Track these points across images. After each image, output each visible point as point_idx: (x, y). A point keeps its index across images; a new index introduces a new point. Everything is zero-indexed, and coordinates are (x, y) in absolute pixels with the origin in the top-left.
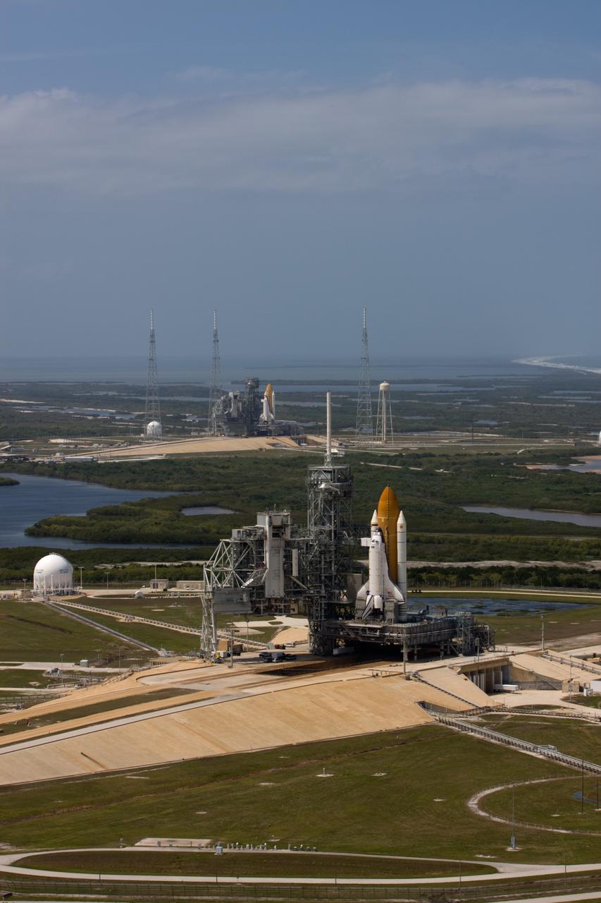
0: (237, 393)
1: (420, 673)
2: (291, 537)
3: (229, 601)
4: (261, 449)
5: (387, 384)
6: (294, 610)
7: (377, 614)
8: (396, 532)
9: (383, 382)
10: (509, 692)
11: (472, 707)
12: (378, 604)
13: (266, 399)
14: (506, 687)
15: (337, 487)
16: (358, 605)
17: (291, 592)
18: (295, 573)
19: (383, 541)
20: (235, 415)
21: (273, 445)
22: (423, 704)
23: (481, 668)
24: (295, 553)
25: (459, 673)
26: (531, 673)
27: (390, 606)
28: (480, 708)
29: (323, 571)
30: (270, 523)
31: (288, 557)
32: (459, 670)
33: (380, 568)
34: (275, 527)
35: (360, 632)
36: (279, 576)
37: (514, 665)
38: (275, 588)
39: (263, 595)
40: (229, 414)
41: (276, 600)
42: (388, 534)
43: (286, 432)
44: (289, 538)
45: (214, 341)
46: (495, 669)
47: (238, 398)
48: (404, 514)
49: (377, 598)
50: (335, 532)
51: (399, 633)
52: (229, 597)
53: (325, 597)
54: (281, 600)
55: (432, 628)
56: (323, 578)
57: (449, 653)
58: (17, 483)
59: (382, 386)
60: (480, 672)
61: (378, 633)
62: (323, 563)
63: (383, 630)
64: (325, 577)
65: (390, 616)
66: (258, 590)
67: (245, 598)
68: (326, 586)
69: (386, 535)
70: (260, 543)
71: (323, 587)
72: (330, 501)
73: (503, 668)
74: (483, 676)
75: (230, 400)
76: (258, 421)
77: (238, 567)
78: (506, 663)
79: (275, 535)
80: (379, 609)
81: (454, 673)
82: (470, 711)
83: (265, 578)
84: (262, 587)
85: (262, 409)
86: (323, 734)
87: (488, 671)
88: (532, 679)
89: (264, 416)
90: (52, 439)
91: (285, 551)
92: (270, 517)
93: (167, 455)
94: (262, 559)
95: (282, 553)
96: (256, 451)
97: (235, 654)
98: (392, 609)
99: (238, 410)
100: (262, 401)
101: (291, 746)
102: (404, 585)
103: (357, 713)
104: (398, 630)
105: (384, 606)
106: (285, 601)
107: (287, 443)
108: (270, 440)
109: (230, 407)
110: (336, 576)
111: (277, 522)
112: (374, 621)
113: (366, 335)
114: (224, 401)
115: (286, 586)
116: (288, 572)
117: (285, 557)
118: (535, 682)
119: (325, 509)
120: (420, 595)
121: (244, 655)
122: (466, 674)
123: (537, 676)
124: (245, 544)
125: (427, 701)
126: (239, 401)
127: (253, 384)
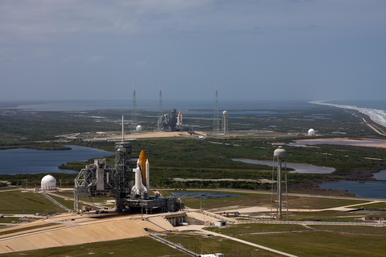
0: (167, 115)
1: (149, 218)
2: (106, 168)
3: (82, 191)
4: (175, 137)
5: (226, 112)
6: (108, 195)
7: (137, 196)
8: (145, 167)
9: (224, 111)
10: (185, 225)
11: (164, 230)
12: (138, 193)
13: (178, 117)
14: (184, 224)
16: (132, 193)
17: (106, 188)
18: (108, 181)
19: (140, 170)
20: (166, 123)
21: (180, 135)
22: (146, 229)
23: (174, 216)
24: (108, 174)
25: (165, 218)
26: (194, 219)
27: (142, 194)
28: (168, 231)
29: (119, 181)
30: (98, 163)
31: (105, 175)
32: (165, 217)
33: (139, 180)
34: (100, 165)
35: (131, 203)
36: (102, 182)
37: (188, 216)
38: (101, 187)
39: (96, 189)
40: (164, 123)
41: (101, 191)
42: (142, 167)
43: (187, 130)
44: (105, 169)
45: (160, 95)
46: (180, 217)
47: (168, 117)
49: (138, 191)
50: (124, 166)
51: (144, 203)
52: (83, 190)
53: (120, 190)
54: (103, 191)
55: (158, 201)
56: (119, 183)
57: (165, 211)
58: (70, 149)
59: (224, 112)
60: (173, 218)
61: (137, 204)
62: (119, 178)
63: (139, 202)
64: (120, 183)
65: (142, 197)
66: (94, 188)
67: (89, 190)
68: (121, 186)
69: (141, 168)
70: (95, 170)
71: (119, 186)
72: (123, 155)
73: (183, 217)
74: (175, 220)
75: (165, 117)
76: (175, 126)
77: (87, 179)
78: (184, 215)
79: (100, 168)
80: (138, 195)
81: (163, 218)
82: (163, 232)
83: (96, 183)
84: (96, 187)
85: (177, 121)
86: (103, 239)
87: (177, 218)
88: (194, 221)
89: (178, 124)
90: (98, 132)
91: (104, 173)
92: (98, 161)
93: (137, 138)
94: (95, 176)
95: (103, 174)
96: (173, 137)
97: (87, 211)
98: (143, 195)
99: (168, 121)
100: (177, 118)
101: (89, 244)
102: (148, 186)
103: (119, 232)
104: (144, 202)
105: (140, 194)
106: (105, 192)
107: (186, 134)
108: (179, 133)
109: (165, 120)
110: (125, 183)
111: (101, 163)
112: (136, 199)
113: (217, 92)
114: (162, 118)
115: (105, 186)
116: (105, 181)
117: (104, 175)
118: (195, 222)
119: (121, 158)
120: (186, 191)
121: (91, 212)
122: (167, 219)
123: (196, 220)
124: (90, 171)
125: (148, 228)
126: (168, 118)
127: (174, 111)
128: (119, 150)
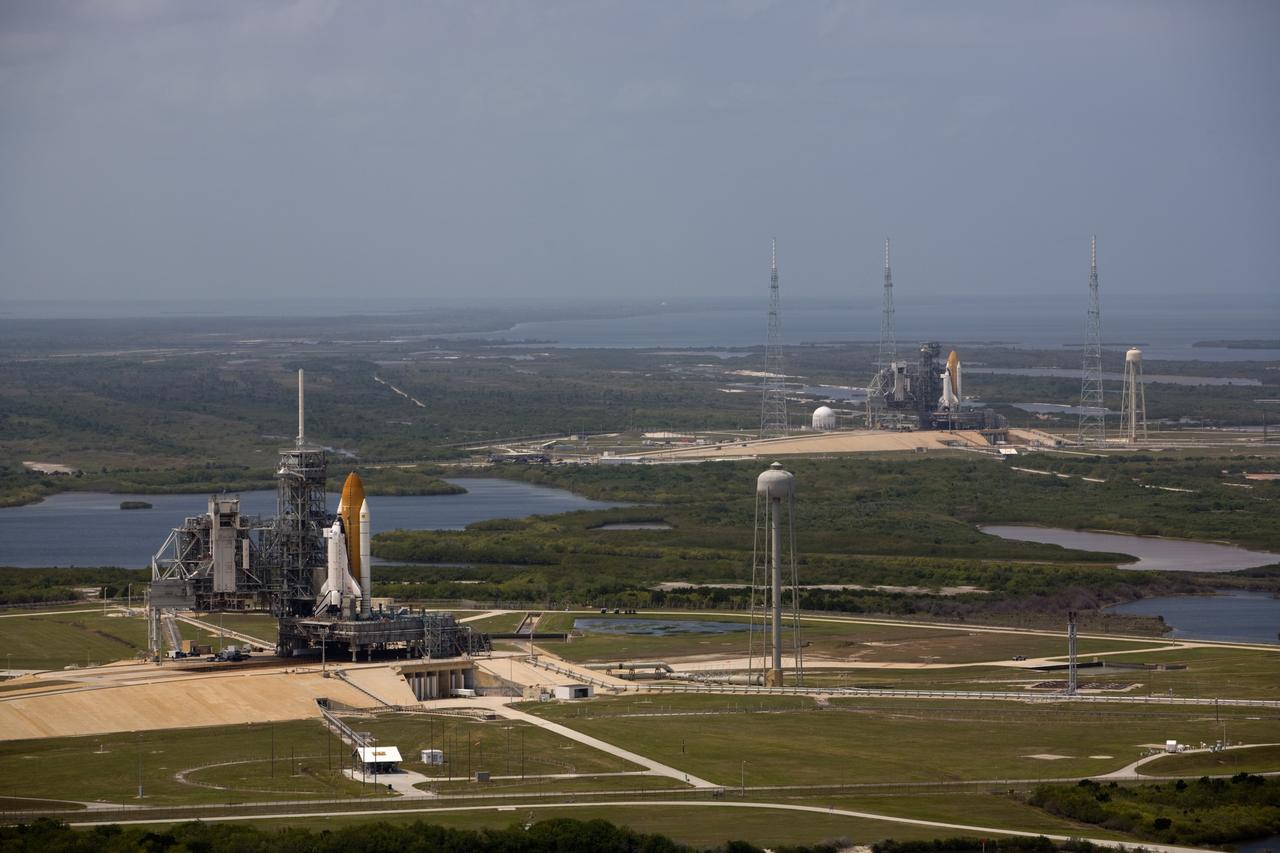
0: (904, 364)
1: (347, 672)
2: (241, 525)
3: (168, 594)
4: (920, 449)
5: (1138, 351)
6: (249, 606)
7: (333, 610)
8: (359, 522)
9: (1132, 348)
10: (465, 697)
11: (381, 705)
12: (335, 601)
13: (947, 373)
14: (463, 691)
15: (302, 472)
16: (319, 600)
17: (244, 586)
18: (246, 565)
19: (343, 530)
20: (899, 396)
22: (323, 702)
23: (431, 669)
24: (245, 543)
25: (398, 674)
26: (496, 678)
27: (347, 603)
28: (391, 707)
29: (285, 564)
30: (216, 512)
31: (239, 548)
32: (400, 669)
33: (338, 562)
34: (222, 516)
35: (311, 630)
36: (230, 568)
37: (481, 669)
38: (225, 581)
39: (211, 588)
40: (891, 396)
41: (229, 595)
42: (350, 524)
43: (977, 422)
44: (238, 527)
45: (886, 286)
46: (452, 672)
47: (905, 372)
48: (367, 502)
49: (334, 593)
50: (303, 522)
51: (348, 630)
52: (168, 590)
53: (287, 593)
54: (233, 595)
55: (392, 626)
56: (285, 572)
59: (1131, 354)
60: (430, 674)
61: (328, 631)
63: (332, 628)
64: (290, 571)
65: (347, 613)
66: (203, 585)
67: (189, 591)
68: (288, 581)
69: (347, 525)
70: (206, 531)
71: (285, 581)
72: (297, 489)
73: (464, 671)
74: (435, 679)
75: (893, 374)
76: (934, 408)
77: (186, 558)
78: (469, 666)
79: (222, 524)
80: (335, 605)
81: (394, 673)
82: (372, 709)
83: (212, 568)
84: (211, 581)
85: (942, 389)
86: (176, 723)
87: (441, 674)
88: (496, 684)
89: (944, 399)
90: (651, 432)
91: (237, 541)
92: (216, 504)
94: (208, 549)
95: (234, 544)
96: (910, 452)
97: (192, 655)
98: (348, 605)
99: (905, 390)
100: (942, 376)
101: (128, 733)
102: (367, 582)
103: (233, 706)
104: (348, 628)
105: (341, 602)
106: (239, 596)
107: (972, 440)
108: (945, 434)
109: (893, 385)
110: (303, 570)
111: (225, 509)
112: (328, 618)
113: (1096, 277)
114: (884, 376)
115: (238, 580)
116: (239, 564)
117: (237, 548)
118: (501, 688)
119: (293, 497)
121: (202, 657)
122: (408, 676)
123: (504, 681)
124: (193, 535)
125: (330, 698)
126: (906, 376)
127: (929, 351)
128: (281, 472)
